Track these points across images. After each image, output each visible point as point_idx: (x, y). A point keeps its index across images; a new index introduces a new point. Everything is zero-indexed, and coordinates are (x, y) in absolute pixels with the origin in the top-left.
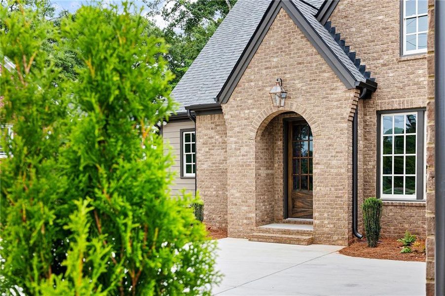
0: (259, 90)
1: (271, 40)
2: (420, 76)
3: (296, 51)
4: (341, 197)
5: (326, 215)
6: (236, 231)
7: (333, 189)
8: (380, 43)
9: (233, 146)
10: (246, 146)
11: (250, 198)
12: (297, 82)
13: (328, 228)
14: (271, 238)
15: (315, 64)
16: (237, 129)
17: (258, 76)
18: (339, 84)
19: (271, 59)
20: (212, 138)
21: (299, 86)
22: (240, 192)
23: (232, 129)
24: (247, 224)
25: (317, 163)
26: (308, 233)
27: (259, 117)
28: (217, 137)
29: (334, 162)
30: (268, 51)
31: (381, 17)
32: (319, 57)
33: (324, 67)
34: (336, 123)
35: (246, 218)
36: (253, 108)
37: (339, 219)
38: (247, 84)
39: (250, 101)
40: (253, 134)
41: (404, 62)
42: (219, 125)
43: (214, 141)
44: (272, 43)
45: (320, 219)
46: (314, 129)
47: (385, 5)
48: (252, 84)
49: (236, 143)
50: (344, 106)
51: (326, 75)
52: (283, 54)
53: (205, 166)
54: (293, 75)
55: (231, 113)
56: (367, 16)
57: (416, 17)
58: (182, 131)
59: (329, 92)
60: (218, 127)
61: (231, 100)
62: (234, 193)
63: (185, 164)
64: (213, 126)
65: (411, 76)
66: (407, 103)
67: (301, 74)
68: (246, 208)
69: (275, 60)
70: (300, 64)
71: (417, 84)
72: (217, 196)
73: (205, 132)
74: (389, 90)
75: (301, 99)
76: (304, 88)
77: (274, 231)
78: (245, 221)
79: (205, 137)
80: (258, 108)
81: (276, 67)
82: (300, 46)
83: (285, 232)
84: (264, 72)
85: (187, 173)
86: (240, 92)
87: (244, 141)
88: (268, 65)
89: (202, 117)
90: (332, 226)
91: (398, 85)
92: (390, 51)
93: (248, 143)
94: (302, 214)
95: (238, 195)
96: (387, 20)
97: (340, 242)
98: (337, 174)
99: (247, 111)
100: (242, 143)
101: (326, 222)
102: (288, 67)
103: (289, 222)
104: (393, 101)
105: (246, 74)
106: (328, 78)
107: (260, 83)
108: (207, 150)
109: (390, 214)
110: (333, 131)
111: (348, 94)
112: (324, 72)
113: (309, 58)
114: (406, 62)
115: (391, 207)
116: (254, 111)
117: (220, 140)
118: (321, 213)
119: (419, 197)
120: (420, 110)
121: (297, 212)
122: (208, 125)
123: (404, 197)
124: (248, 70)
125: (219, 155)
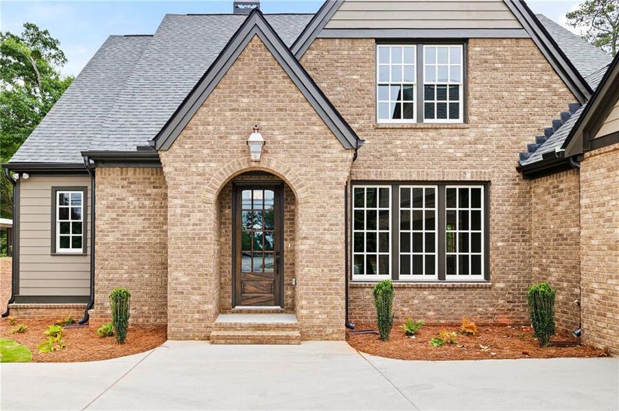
0: (221, 137)
1: (241, 73)
2: (397, 147)
3: (275, 93)
4: (337, 280)
5: (316, 303)
6: (182, 329)
7: (326, 270)
8: (354, 105)
9: (178, 211)
10: (199, 211)
11: (205, 284)
12: (276, 133)
13: (320, 318)
14: (247, 337)
15: (301, 114)
16: (184, 188)
17: (218, 119)
18: (334, 141)
19: (240, 99)
20: (123, 199)
21: (280, 138)
22: (188, 275)
23: (176, 186)
24: (199, 320)
25: (305, 238)
26: (293, 328)
27: (221, 174)
28: (131, 199)
29: (327, 237)
30: (234, 87)
31: (355, 77)
32: (306, 105)
33: (315, 118)
34: (330, 188)
35: (198, 312)
36: (211, 161)
37: (333, 308)
38: (201, 128)
39: (206, 151)
40: (212, 197)
41: (381, 130)
42: (135, 183)
43: (125, 203)
44: (240, 78)
45: (309, 308)
46: (300, 194)
47: (360, 64)
48: (210, 128)
49: (183, 206)
50: (340, 168)
51: (317, 128)
52: (258, 95)
53: (110, 239)
54: (272, 123)
55: (176, 165)
56: (340, 73)
57: (388, 85)
58: (55, 190)
59: (320, 149)
60: (133, 186)
61: (175, 146)
62: (178, 276)
63: (58, 235)
64: (125, 183)
65: (389, 146)
66: (385, 175)
67: (283, 123)
68: (198, 298)
69: (245, 100)
70: (281, 110)
71: (395, 155)
72: (130, 280)
73: (109, 190)
74: (365, 158)
75: (282, 155)
76: (287, 141)
77: (242, 327)
78: (197, 316)
79: (112, 198)
80: (219, 161)
81: (246, 110)
82: (281, 86)
84: (228, 114)
85: (61, 247)
86: (190, 138)
87: (196, 205)
88: (235, 105)
89: (106, 170)
90: (324, 316)
91: (375, 154)
92: (366, 116)
93: (202, 208)
94: (255, 301)
95: (185, 279)
96: (362, 81)
97: (335, 336)
98: (332, 252)
99: (201, 165)
100: (193, 207)
101: (317, 311)
102: (264, 113)
103: (240, 312)
104: (369, 171)
105: (200, 113)
106: (320, 133)
107: (223, 128)
108: (114, 215)
109: (367, 297)
110: (326, 199)
111: (345, 155)
112: (314, 124)
113: (293, 105)
114: (383, 130)
115: (368, 290)
116: (213, 165)
117: (136, 203)
118: (310, 301)
119: (395, 277)
120: (395, 183)
121: (248, 299)
122: (116, 182)
123: (378, 277)
124: (204, 109)
125: (134, 223)
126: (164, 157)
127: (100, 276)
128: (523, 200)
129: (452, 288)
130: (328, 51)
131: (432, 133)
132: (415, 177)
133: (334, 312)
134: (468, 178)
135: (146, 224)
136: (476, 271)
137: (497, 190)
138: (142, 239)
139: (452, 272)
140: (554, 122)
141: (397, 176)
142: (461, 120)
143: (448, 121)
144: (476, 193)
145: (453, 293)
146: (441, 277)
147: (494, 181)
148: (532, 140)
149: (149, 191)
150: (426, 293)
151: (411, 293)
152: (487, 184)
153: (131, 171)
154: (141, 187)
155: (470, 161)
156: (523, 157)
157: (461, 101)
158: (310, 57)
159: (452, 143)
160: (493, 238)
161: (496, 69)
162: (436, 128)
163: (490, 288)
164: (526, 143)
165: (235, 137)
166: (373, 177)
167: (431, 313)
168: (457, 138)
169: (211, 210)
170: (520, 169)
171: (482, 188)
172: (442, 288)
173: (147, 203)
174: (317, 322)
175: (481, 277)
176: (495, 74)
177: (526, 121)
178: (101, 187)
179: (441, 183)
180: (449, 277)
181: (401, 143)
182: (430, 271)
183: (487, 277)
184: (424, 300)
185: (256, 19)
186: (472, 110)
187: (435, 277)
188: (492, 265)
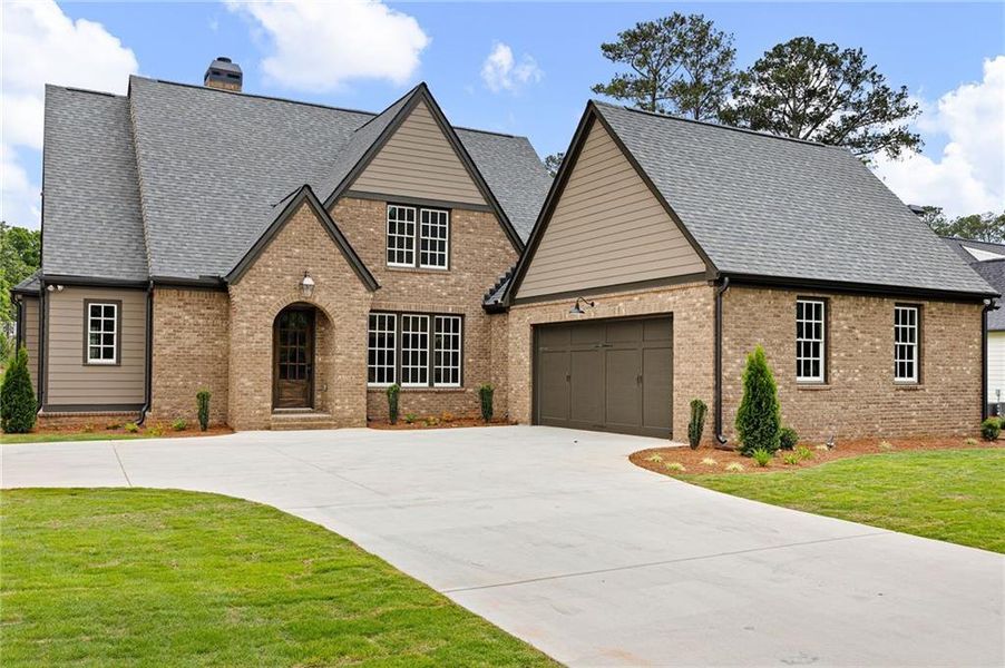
0: (278, 277)
1: (293, 229)
2: (401, 286)
3: (318, 247)
4: (361, 385)
5: (347, 401)
7: (354, 377)
10: (261, 332)
12: (320, 276)
13: (349, 412)
15: (337, 263)
16: (249, 314)
17: (276, 263)
19: (293, 249)
20: (179, 317)
23: (243, 312)
27: (278, 304)
28: (186, 318)
29: (355, 354)
30: (288, 240)
31: (371, 230)
32: (342, 257)
33: (348, 267)
34: (357, 318)
35: (260, 408)
36: (270, 294)
37: (359, 404)
38: (263, 269)
39: (267, 287)
40: (271, 322)
42: (190, 304)
43: (181, 321)
44: (293, 233)
45: (342, 405)
46: (337, 322)
47: (375, 220)
48: (270, 269)
49: (248, 328)
50: (364, 305)
51: (349, 275)
52: (306, 247)
53: (167, 351)
54: (317, 269)
55: (243, 296)
56: (361, 226)
57: (395, 237)
59: (351, 290)
60: (188, 307)
61: (243, 282)
63: (89, 345)
64: (182, 304)
65: (395, 284)
66: (392, 306)
67: (324, 269)
68: (260, 398)
69: (297, 251)
70: (323, 259)
71: (399, 291)
73: (167, 309)
75: (324, 293)
76: (327, 283)
78: (259, 411)
79: (169, 316)
80: (277, 295)
81: (298, 258)
82: (324, 243)
83: (305, 420)
84: (284, 260)
85: (92, 358)
86: (254, 276)
87: (259, 327)
88: (289, 254)
89: (163, 292)
90: (352, 411)
91: (384, 290)
92: (379, 260)
93: (263, 329)
95: (250, 384)
96: (377, 233)
98: (359, 364)
99: (263, 297)
100: (256, 329)
101: (347, 407)
103: (280, 412)
104: (381, 303)
105: (263, 258)
106: (351, 278)
107: (280, 270)
108: (171, 331)
110: (354, 326)
111: (368, 295)
112: (346, 271)
113: (332, 256)
114: (391, 272)
115: (379, 394)
116: (272, 297)
117: (191, 321)
118: (342, 400)
119: (398, 382)
120: (399, 313)
121: (284, 402)
122: (174, 303)
123: (386, 385)
124: (265, 254)
125: (189, 338)
126: (233, 289)
127: (158, 384)
128: (486, 329)
129: (439, 392)
130: (351, 207)
131: (426, 277)
132: (413, 309)
133: (360, 407)
134: (450, 311)
135: (201, 339)
136: (455, 380)
137: (469, 320)
138: (196, 352)
139: (438, 380)
140: (507, 274)
141: (401, 308)
142: (446, 267)
143: (437, 267)
144: (456, 322)
145: (439, 396)
146: (431, 385)
147: (467, 314)
148: (492, 286)
149: (203, 311)
150: (420, 396)
151: (410, 396)
152: (463, 316)
153: (187, 293)
154: (196, 308)
155: (451, 299)
156: (487, 298)
157: (446, 253)
158: (337, 211)
159: (439, 285)
160: (466, 356)
161: (470, 233)
162: (428, 273)
163: (464, 392)
164: (488, 288)
165: (289, 278)
166: (383, 308)
167: (423, 412)
168: (443, 281)
169: (270, 330)
170: (484, 306)
171: (460, 319)
172: (431, 392)
173: (201, 321)
174: (347, 414)
175: (458, 385)
176: (469, 236)
177: (489, 273)
178: (159, 306)
179: (432, 314)
180: (436, 385)
181: (404, 283)
182: (423, 380)
183: (462, 384)
184: (419, 402)
185: (306, 191)
186: (453, 261)
187: (426, 384)
188: (465, 375)
